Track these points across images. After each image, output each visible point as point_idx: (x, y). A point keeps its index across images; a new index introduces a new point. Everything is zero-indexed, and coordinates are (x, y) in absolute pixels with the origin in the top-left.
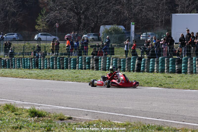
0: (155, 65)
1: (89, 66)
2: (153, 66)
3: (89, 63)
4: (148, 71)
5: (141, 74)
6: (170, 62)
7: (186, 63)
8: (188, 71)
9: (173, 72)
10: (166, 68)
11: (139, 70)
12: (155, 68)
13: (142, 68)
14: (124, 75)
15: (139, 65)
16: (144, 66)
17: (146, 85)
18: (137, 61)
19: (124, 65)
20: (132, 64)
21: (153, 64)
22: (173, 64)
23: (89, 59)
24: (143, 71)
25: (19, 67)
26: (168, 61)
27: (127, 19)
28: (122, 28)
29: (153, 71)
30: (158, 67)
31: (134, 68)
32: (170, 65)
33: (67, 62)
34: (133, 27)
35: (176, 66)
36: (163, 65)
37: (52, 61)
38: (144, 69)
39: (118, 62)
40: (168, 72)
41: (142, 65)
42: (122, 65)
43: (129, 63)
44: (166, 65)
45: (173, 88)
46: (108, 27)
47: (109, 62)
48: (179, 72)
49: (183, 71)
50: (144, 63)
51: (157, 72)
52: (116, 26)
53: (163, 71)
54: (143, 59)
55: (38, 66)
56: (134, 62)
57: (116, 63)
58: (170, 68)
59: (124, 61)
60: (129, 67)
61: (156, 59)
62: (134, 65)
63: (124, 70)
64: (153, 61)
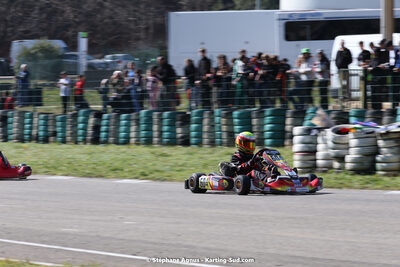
0: (133, 128)
2: (128, 131)
4: (117, 143)
5: (100, 147)
6: (166, 122)
7: (200, 122)
8: (206, 141)
9: (172, 142)
10: (156, 134)
11: (96, 141)
12: (133, 134)
13: (103, 134)
15: (97, 128)
16: (107, 131)
17: (112, 174)
18: (92, 120)
19: (64, 131)
20: (81, 126)
21: (128, 126)
22: (172, 125)
24: (106, 142)
26: (161, 119)
27: (69, 26)
28: (59, 44)
29: (127, 142)
30: (138, 131)
31: (85, 135)
32: (165, 128)
34: (83, 43)
35: (179, 130)
36: (149, 129)
38: (107, 137)
39: (50, 122)
40: (161, 143)
41: (103, 128)
42: (59, 129)
43: (74, 125)
44: (155, 128)
45: (171, 180)
46: (30, 44)
47: (31, 123)
48: (186, 142)
49: (193, 140)
50: (107, 125)
51: (138, 143)
52: (45, 42)
53: (149, 142)
54: (105, 116)
56: (85, 122)
57: (46, 125)
58: (166, 134)
59: (63, 120)
60: (74, 135)
61: (133, 115)
62: (85, 129)
63: (64, 142)
64: (128, 119)
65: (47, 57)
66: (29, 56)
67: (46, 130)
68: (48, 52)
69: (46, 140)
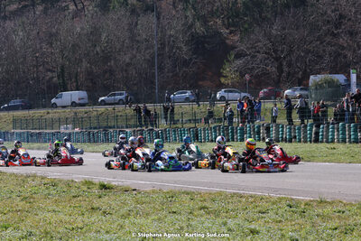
0: (336, 133)
1: (259, 137)
2: (333, 135)
3: (259, 133)
4: (327, 142)
5: (320, 145)
6: (352, 129)
10: (347, 137)
11: (316, 141)
12: (335, 137)
13: (320, 137)
14: (281, 149)
15: (317, 134)
16: (322, 135)
18: (314, 129)
19: (300, 135)
20: (308, 132)
21: (333, 132)
22: (355, 131)
23: (259, 127)
24: (322, 142)
25: (176, 140)
26: (350, 128)
29: (333, 141)
30: (338, 135)
31: (310, 138)
32: (352, 133)
33: (232, 132)
34: (354, 77)
35: (359, 134)
36: (344, 134)
37: (215, 132)
38: (322, 139)
39: (292, 131)
40: (350, 142)
41: (320, 134)
42: (297, 134)
43: (305, 132)
44: (347, 133)
47: (282, 131)
50: (323, 132)
51: (338, 142)
53: (344, 141)
54: (321, 126)
55: (198, 139)
56: (311, 130)
57: (290, 132)
58: (352, 137)
59: (299, 129)
60: (305, 137)
61: (336, 126)
62: (311, 134)
63: (300, 141)
64: (333, 128)
65: (329, 87)
66: (318, 86)
67: (290, 135)
68: (331, 83)
69: (290, 141)
